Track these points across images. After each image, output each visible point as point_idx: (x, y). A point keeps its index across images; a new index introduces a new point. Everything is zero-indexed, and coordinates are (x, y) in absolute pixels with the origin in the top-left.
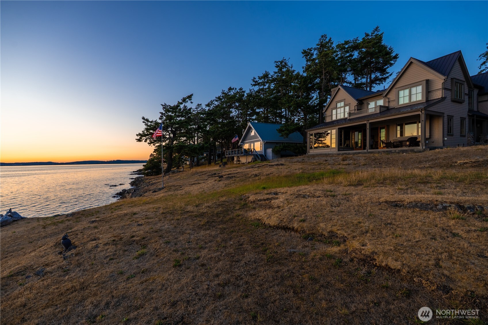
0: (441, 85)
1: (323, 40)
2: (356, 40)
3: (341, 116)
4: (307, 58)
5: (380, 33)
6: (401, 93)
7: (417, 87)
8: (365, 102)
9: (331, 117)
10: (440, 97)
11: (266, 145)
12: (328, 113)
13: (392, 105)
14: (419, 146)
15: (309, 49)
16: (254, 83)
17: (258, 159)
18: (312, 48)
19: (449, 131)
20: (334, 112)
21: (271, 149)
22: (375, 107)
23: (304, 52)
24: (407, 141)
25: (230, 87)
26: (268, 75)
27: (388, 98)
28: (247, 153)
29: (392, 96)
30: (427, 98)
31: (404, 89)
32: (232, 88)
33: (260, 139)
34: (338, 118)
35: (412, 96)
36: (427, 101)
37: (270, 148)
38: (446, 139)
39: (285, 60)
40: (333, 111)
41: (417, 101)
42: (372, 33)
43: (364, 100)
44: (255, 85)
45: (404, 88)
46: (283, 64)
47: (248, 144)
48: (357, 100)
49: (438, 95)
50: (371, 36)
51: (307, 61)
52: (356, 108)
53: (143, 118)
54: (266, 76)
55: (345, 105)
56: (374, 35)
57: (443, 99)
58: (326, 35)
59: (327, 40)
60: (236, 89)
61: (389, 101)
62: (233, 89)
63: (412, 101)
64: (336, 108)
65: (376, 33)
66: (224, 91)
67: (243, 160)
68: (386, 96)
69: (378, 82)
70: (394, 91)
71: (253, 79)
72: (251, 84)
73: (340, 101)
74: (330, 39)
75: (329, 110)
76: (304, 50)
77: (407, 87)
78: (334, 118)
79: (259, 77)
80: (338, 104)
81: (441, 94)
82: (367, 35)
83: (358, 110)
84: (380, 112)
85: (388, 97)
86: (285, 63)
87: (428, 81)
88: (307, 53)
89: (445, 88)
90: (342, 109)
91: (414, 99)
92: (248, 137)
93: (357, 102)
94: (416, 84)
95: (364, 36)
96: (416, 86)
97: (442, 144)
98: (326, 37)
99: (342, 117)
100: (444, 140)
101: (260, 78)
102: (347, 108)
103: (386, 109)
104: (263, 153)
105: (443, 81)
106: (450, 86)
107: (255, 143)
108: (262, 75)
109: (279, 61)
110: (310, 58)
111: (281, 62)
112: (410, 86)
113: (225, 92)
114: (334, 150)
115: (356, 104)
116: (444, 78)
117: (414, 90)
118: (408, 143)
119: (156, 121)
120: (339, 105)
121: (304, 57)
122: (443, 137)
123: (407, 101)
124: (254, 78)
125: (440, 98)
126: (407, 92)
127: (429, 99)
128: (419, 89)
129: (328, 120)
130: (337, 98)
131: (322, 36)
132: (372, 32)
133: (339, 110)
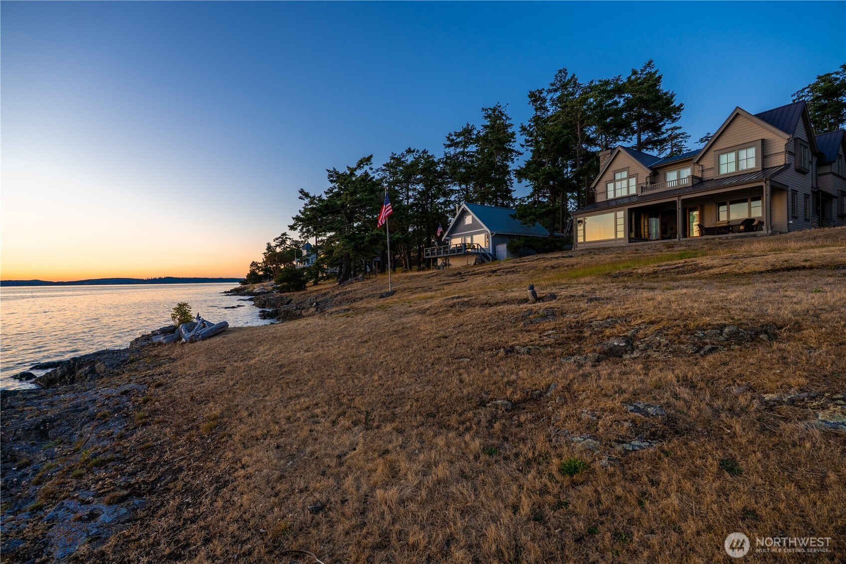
0: (784, 147)
1: (561, 77)
2: (617, 80)
3: (622, 192)
4: (536, 105)
5: (653, 71)
6: (724, 158)
7: (748, 150)
8: (661, 172)
9: (604, 195)
10: (783, 163)
11: (497, 238)
12: (600, 188)
13: (708, 175)
14: (762, 229)
15: (538, 90)
16: (449, 143)
17: (486, 260)
18: (543, 89)
19: (792, 213)
20: (611, 186)
21: (505, 245)
22: (678, 180)
23: (532, 95)
24: (742, 224)
25: (410, 149)
26: (471, 131)
27: (702, 166)
28: (463, 251)
29: (708, 162)
30: (763, 165)
31: (727, 153)
32: (412, 150)
33: (485, 228)
34: (618, 195)
35: (741, 163)
36: (764, 169)
37: (502, 243)
38: (791, 222)
39: (500, 106)
40: (609, 185)
41: (747, 170)
42: (642, 71)
43: (659, 168)
44: (449, 146)
45: (727, 150)
46: (497, 113)
47: (460, 239)
48: (650, 168)
49: (779, 160)
50: (641, 74)
51: (536, 110)
52: (649, 180)
53: (302, 192)
54: (467, 131)
55: (630, 177)
56: (645, 73)
57: (787, 166)
58: (566, 70)
59: (569, 77)
60: (418, 151)
61: (703, 170)
62: (414, 151)
63: (740, 169)
64: (614, 180)
65: (648, 69)
66: (395, 154)
67: (456, 263)
68: (697, 163)
69: (650, 146)
70: (711, 155)
71: (448, 136)
72: (444, 145)
73: (621, 171)
74: (574, 75)
75: (602, 183)
76: (530, 92)
77: (733, 149)
78: (611, 196)
79: (455, 132)
80: (616, 174)
81: (784, 160)
82: (635, 73)
83: (651, 183)
84: (693, 185)
85: (701, 163)
86: (500, 112)
87: (763, 141)
88: (536, 98)
89: (789, 152)
90: (625, 183)
91: (743, 166)
92: (460, 227)
93: (650, 172)
94: (746, 146)
95: (630, 74)
96: (746, 148)
97: (787, 229)
98: (567, 73)
99: (625, 193)
100: (789, 224)
101: (458, 135)
102: (633, 181)
103: (699, 181)
104: (491, 252)
105: (785, 142)
106: (793, 149)
107: (474, 237)
108: (461, 130)
109: (490, 109)
110: (540, 104)
111: (494, 110)
112: (737, 148)
113: (396, 156)
114: (622, 241)
115: (648, 175)
116: (788, 137)
117: (743, 154)
118: (742, 228)
119: (321, 196)
120: (618, 176)
121: (531, 104)
122: (788, 221)
123: (732, 169)
124: (450, 135)
125: (782, 165)
126: (732, 156)
127: (766, 167)
128: (752, 152)
129: (600, 199)
130: (616, 165)
131: (560, 71)
132: (643, 69)
133: (618, 184)
